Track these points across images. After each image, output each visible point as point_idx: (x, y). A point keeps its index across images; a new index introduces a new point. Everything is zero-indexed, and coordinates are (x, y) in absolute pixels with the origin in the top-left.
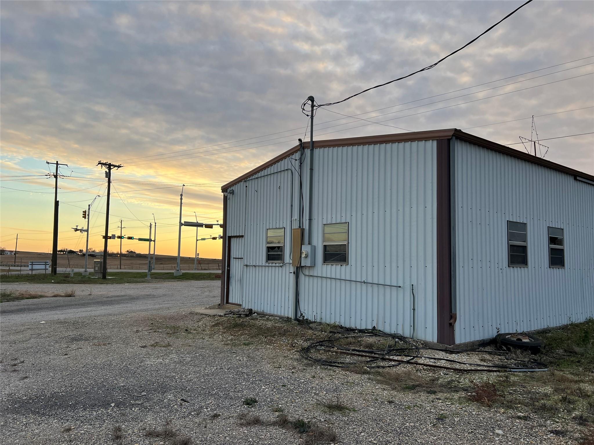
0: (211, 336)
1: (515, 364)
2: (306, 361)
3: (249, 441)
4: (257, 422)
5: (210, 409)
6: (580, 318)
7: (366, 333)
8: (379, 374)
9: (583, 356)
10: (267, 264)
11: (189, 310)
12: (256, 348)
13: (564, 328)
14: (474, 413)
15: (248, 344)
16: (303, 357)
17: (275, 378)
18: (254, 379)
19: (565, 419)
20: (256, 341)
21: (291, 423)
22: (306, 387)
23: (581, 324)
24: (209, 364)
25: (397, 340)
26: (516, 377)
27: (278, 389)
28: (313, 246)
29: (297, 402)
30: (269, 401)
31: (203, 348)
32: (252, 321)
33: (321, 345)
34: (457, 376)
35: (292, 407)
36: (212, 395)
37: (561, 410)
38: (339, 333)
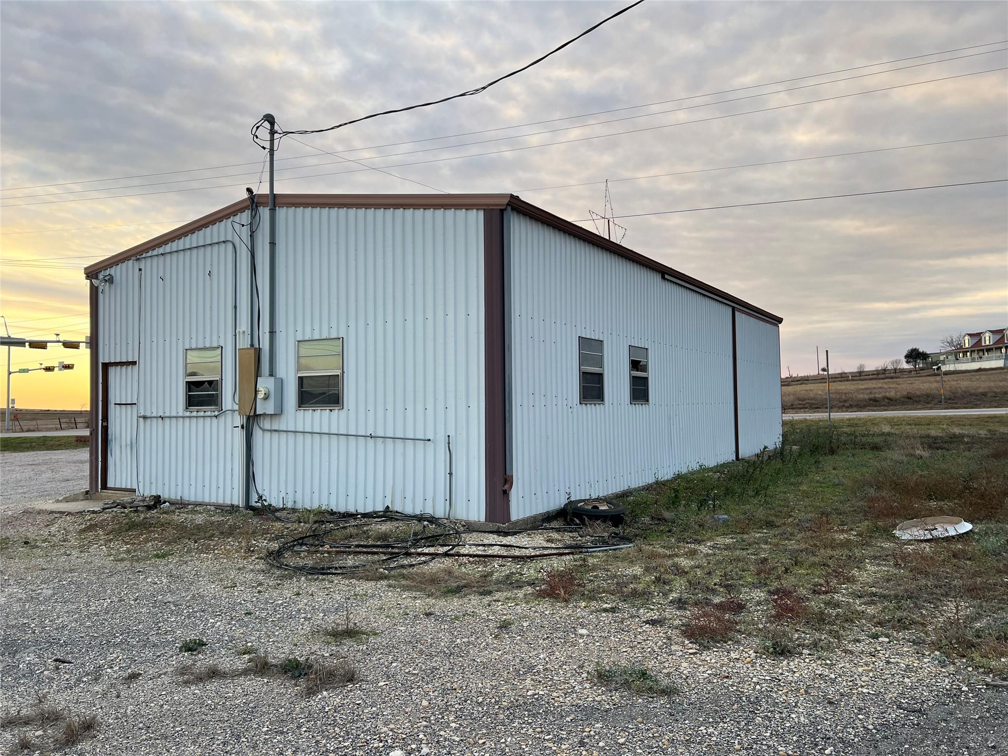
0: (82, 549)
1: (592, 542)
2: (278, 573)
3: (207, 705)
4: (214, 674)
5: (118, 668)
6: (666, 474)
7: (375, 518)
8: (404, 577)
9: (674, 523)
10: (188, 414)
11: (20, 508)
12: (180, 560)
13: (648, 488)
14: (547, 613)
15: (163, 556)
16: (272, 565)
17: (230, 604)
18: (191, 611)
19: (661, 604)
20: (178, 549)
21: (276, 666)
22: (288, 611)
23: (667, 481)
24: (94, 596)
25: (426, 523)
26: (596, 559)
27: (239, 619)
28: (278, 378)
29: (278, 635)
30: (227, 640)
31: (71, 571)
32: (165, 515)
33: (301, 545)
34: (518, 566)
35: (270, 643)
36: (115, 645)
37: (656, 594)
38: (330, 522)
